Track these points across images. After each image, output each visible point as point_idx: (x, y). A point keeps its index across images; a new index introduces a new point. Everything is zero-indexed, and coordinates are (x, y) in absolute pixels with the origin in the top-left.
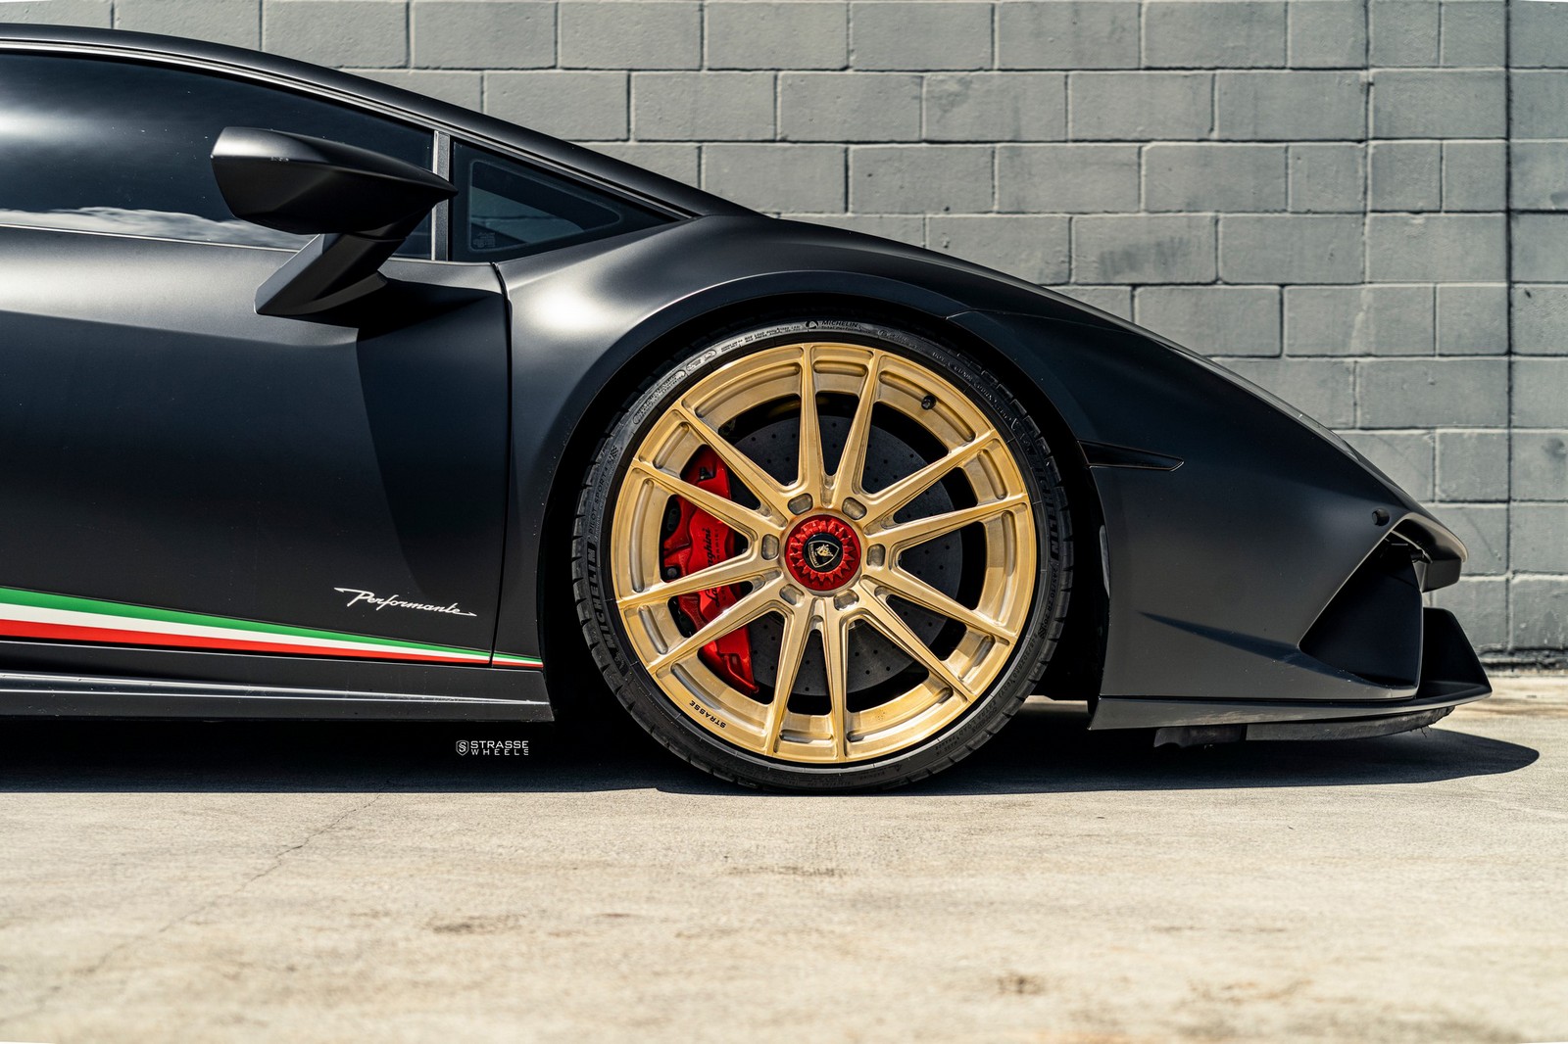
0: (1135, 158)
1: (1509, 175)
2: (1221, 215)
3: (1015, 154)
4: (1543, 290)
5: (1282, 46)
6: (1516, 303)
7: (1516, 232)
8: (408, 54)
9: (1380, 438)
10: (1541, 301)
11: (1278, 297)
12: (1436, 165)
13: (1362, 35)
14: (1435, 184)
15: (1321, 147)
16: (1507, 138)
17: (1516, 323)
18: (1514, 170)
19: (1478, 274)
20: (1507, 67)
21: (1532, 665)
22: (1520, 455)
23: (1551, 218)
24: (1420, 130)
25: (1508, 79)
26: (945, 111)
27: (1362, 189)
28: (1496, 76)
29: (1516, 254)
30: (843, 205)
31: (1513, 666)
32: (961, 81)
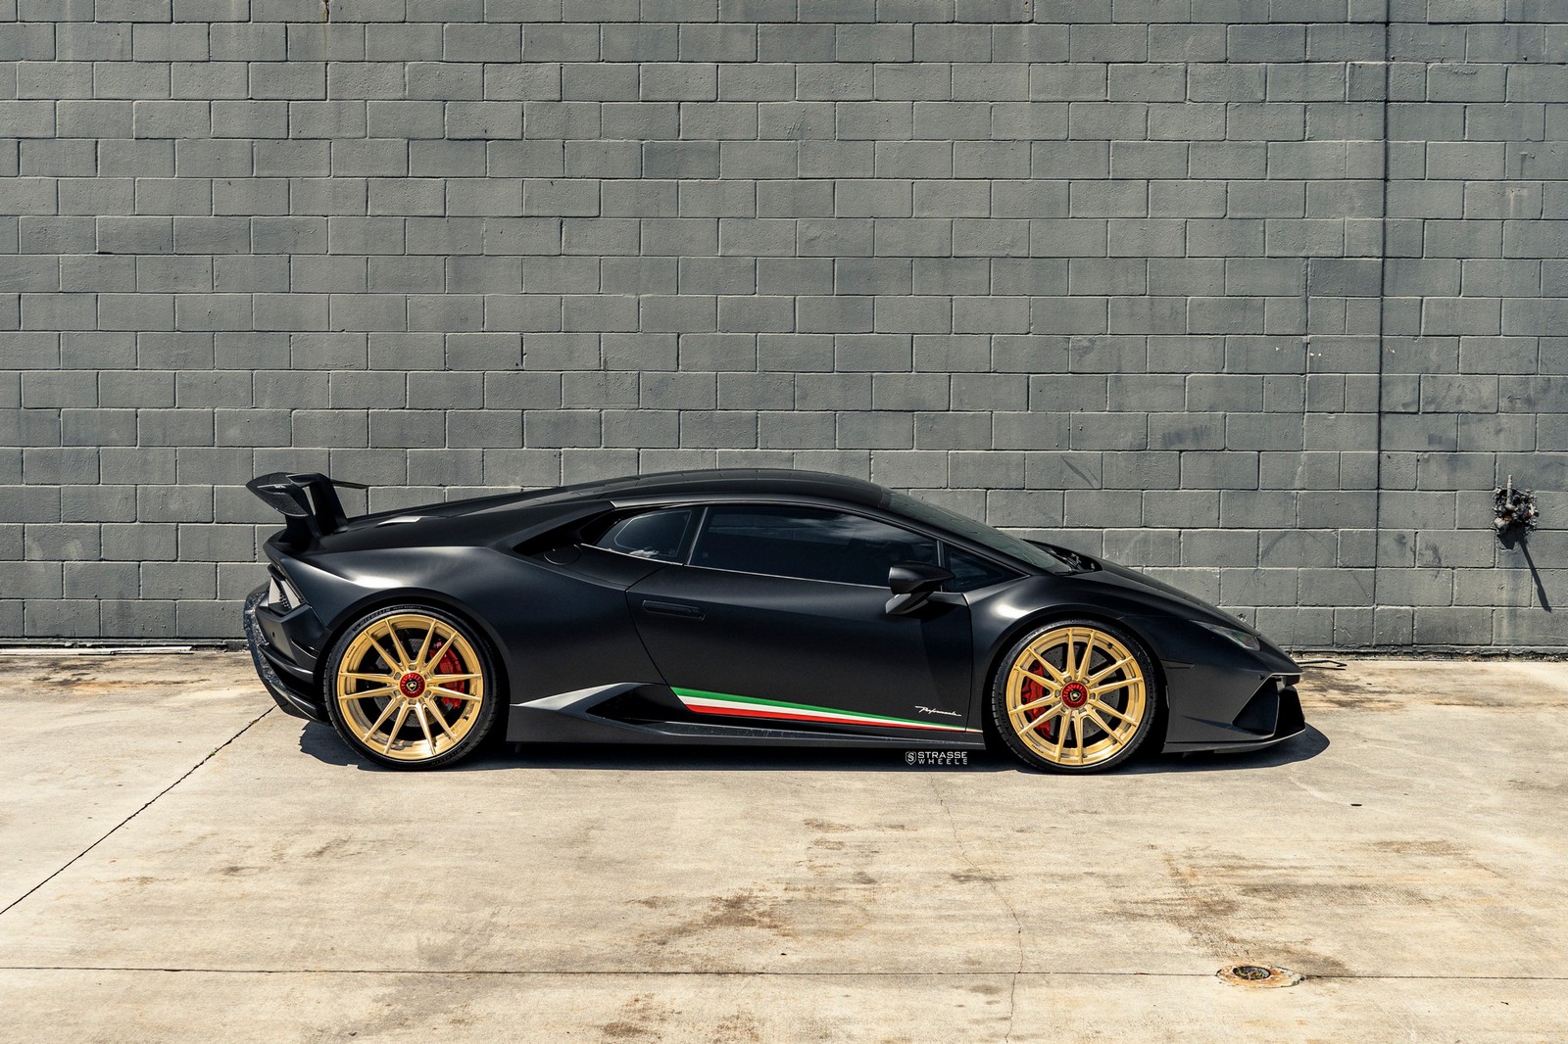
1: (1380, 393)
6: (1382, 462)
7: (1383, 424)
8: (795, 325)
9: (1309, 533)
10: (1395, 461)
13: (1304, 317)
16: (1380, 373)
17: (1382, 472)
18: (1383, 391)
19: (1362, 446)
20: (1381, 335)
21: (1385, 653)
22: (1383, 542)
24: (1334, 369)
25: (1381, 341)
28: (1373, 340)
29: (1383, 435)
31: (1375, 654)
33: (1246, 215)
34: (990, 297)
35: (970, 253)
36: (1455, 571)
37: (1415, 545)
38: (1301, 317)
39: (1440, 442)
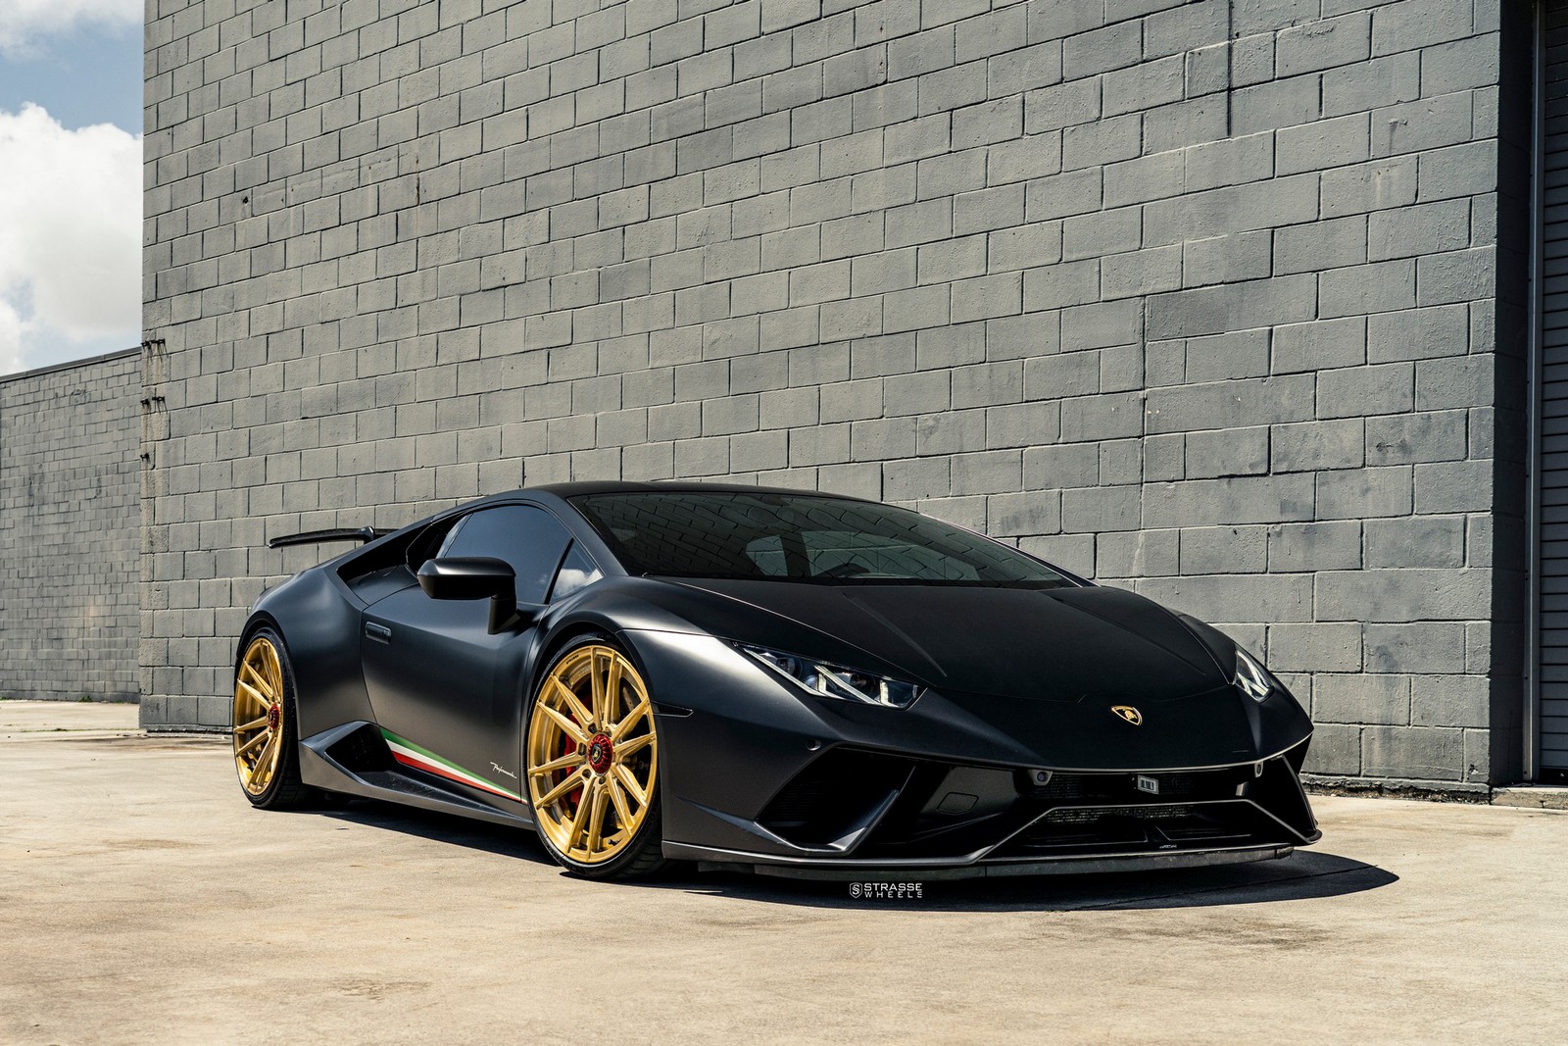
2: (1064, 490)
3: (961, 460)
4: (1244, 529)
10: (1243, 537)
15: (1118, 443)
23: (1250, 479)
24: (1173, 427)
26: (927, 438)
27: (1140, 468)
32: (935, 419)
33: (1081, 256)
34: (851, 382)
35: (834, 338)
36: (1314, 677)
37: (1266, 644)
38: (1136, 369)
39: (1294, 511)
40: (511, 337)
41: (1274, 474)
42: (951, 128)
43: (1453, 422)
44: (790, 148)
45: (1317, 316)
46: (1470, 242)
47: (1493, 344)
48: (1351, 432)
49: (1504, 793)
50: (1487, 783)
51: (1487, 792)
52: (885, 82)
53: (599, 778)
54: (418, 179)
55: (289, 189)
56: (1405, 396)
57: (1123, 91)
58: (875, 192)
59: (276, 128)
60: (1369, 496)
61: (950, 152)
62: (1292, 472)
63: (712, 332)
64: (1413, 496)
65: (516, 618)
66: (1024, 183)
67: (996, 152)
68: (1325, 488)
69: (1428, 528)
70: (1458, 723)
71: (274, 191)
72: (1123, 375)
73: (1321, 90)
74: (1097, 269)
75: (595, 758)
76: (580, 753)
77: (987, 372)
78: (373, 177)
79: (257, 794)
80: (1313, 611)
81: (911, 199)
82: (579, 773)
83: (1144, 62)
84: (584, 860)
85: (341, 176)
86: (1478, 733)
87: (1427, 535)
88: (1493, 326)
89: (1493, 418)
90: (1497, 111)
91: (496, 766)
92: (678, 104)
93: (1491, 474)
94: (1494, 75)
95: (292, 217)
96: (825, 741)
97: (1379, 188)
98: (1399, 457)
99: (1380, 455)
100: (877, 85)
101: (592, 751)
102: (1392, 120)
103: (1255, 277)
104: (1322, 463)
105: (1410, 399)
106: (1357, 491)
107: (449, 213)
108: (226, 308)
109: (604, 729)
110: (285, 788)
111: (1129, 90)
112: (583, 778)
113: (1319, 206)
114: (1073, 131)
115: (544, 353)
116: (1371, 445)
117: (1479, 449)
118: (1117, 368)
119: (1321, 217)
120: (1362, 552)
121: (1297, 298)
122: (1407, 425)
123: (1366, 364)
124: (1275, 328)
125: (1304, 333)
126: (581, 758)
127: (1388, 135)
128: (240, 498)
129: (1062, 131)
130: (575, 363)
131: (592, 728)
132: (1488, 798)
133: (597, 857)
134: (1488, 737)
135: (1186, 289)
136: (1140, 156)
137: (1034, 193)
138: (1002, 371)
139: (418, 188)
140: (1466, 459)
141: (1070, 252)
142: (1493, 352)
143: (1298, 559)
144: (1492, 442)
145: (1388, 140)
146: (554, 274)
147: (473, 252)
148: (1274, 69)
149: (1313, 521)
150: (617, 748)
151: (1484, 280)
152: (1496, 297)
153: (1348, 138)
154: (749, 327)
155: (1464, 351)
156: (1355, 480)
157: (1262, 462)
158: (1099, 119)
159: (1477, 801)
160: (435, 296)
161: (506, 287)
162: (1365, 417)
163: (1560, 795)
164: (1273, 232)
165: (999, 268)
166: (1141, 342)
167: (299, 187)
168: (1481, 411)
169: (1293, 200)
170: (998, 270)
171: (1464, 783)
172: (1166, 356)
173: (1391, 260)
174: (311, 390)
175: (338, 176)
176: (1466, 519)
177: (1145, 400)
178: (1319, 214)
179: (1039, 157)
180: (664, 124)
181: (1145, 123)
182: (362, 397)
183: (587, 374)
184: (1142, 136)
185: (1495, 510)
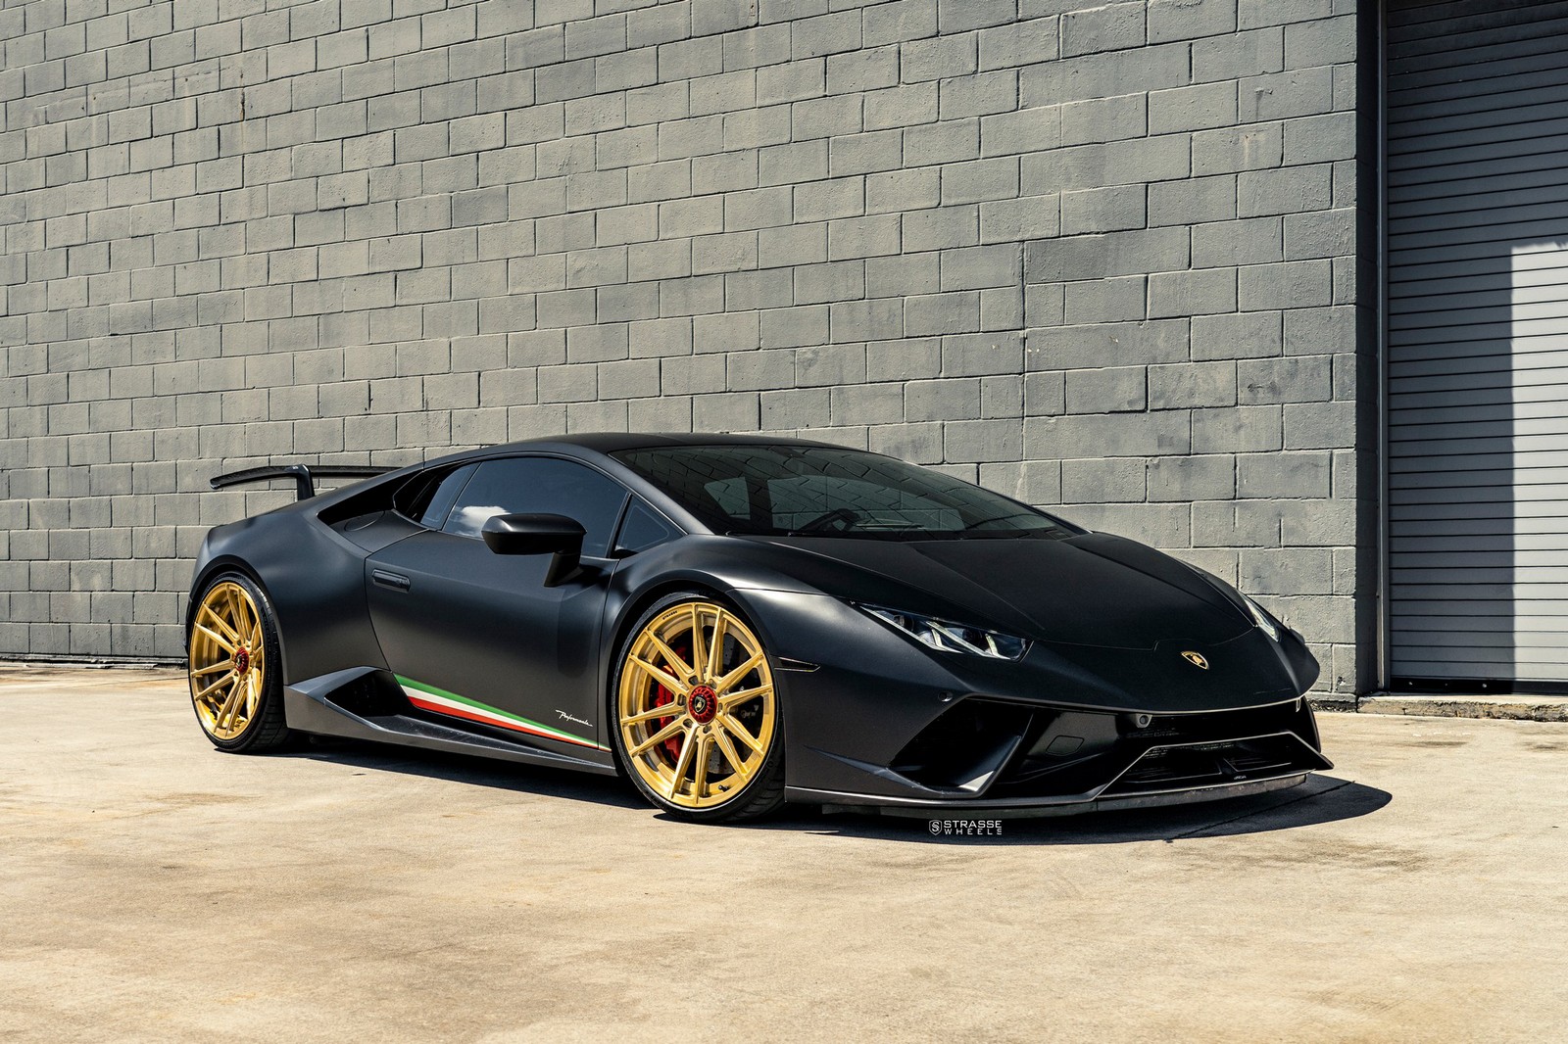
0: (901, 391)
2: (946, 423)
5: (977, 319)
11: (976, 471)
12: (1062, 386)
14: (1062, 398)
15: (999, 379)
23: (1129, 415)
27: (1021, 403)
30: (758, 426)
32: (814, 352)
40: (354, 259)
41: (1151, 411)
42: (826, 74)
43: (1318, 366)
44: (657, 84)
45: (1190, 266)
46: (1332, 204)
47: (1354, 296)
48: (1223, 374)
49: (1369, 702)
50: (1355, 694)
51: (1354, 701)
52: (757, 25)
53: (702, 728)
54: (243, 94)
55: (90, 98)
56: (1274, 341)
57: (998, 47)
58: (748, 130)
59: (75, 33)
60: (1242, 432)
61: (826, 96)
62: (1169, 410)
63: (575, 261)
64: (1282, 433)
65: (578, 571)
66: (902, 131)
67: (872, 99)
68: (1200, 425)
69: (1296, 463)
70: (1327, 639)
71: (73, 99)
72: (1004, 316)
73: (1191, 58)
74: (976, 214)
75: (698, 709)
76: (679, 704)
77: (865, 309)
78: (190, 91)
79: (227, 738)
80: (1190, 538)
81: (786, 139)
82: (679, 722)
83: (1020, 21)
84: (691, 805)
85: (152, 86)
86: (1345, 649)
87: (1295, 469)
88: (1354, 281)
89: (1355, 364)
90: (1355, 86)
91: (564, 714)
92: (536, 34)
93: (1354, 414)
94: (1353, 54)
95: (94, 125)
96: (956, 693)
97: (1247, 151)
98: (1270, 397)
99: (1251, 395)
100: (748, 28)
101: (694, 702)
102: (1259, 89)
103: (1130, 227)
104: (1197, 402)
105: (1279, 344)
106: (1230, 427)
107: (280, 130)
108: (17, 218)
109: (707, 681)
110: (264, 732)
111: (1004, 47)
112: (684, 727)
113: (1191, 164)
114: (949, 82)
115: (391, 276)
116: (1242, 385)
117: (1342, 391)
118: (997, 308)
119: (1193, 175)
120: (1235, 484)
121: (1171, 248)
122: (1276, 368)
123: (1237, 311)
124: (1150, 276)
125: (1178, 281)
126: (681, 708)
127: (1254, 103)
128: (38, 416)
129: (939, 82)
130: (426, 286)
131: (693, 680)
132: (1354, 707)
133: (704, 802)
134: (1354, 652)
135: (1063, 236)
136: (1017, 109)
137: (911, 140)
138: (882, 309)
139: (243, 103)
140: (1331, 400)
141: (949, 197)
142: (1354, 304)
143: (1175, 489)
144: (1354, 386)
145: (1254, 107)
146: (400, 197)
147: (308, 171)
148: (1146, 35)
149: (1190, 455)
150: (722, 699)
151: (1345, 239)
152: (1357, 254)
153: (1218, 104)
154: (617, 257)
155: (1328, 302)
156: (1228, 418)
157: (1140, 399)
158: (975, 72)
159: (1344, 710)
160: (264, 214)
161: (346, 208)
162: (1237, 360)
163: (1420, 703)
164: (1147, 186)
165: (877, 210)
166: (1021, 285)
167: (100, 96)
168: (1344, 357)
169: (1165, 159)
170: (876, 212)
171: (1333, 694)
172: (1046, 298)
173: (1259, 217)
174: (120, 306)
175: (149, 86)
176: (1331, 455)
177: (1025, 339)
178: (1191, 172)
179: (918, 106)
180: (520, 52)
181: (1021, 79)
182: (182, 315)
183: (440, 299)
184: (1018, 91)
185: (1358, 447)
